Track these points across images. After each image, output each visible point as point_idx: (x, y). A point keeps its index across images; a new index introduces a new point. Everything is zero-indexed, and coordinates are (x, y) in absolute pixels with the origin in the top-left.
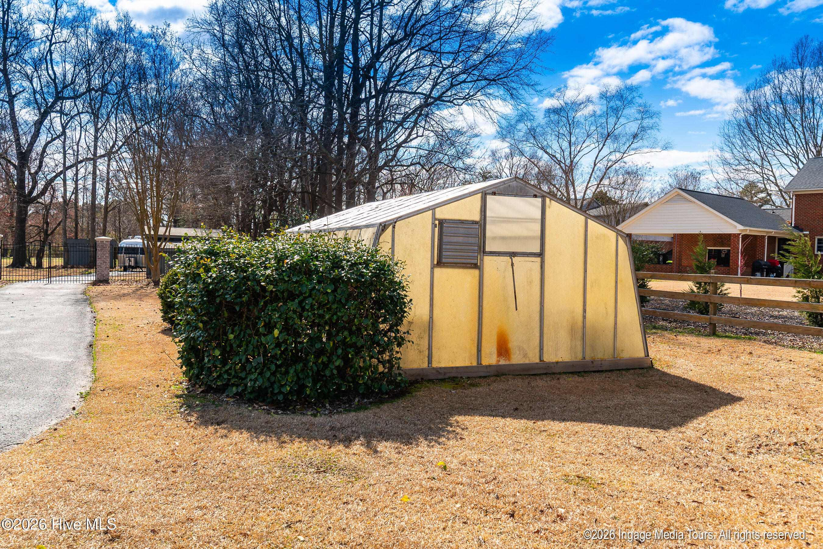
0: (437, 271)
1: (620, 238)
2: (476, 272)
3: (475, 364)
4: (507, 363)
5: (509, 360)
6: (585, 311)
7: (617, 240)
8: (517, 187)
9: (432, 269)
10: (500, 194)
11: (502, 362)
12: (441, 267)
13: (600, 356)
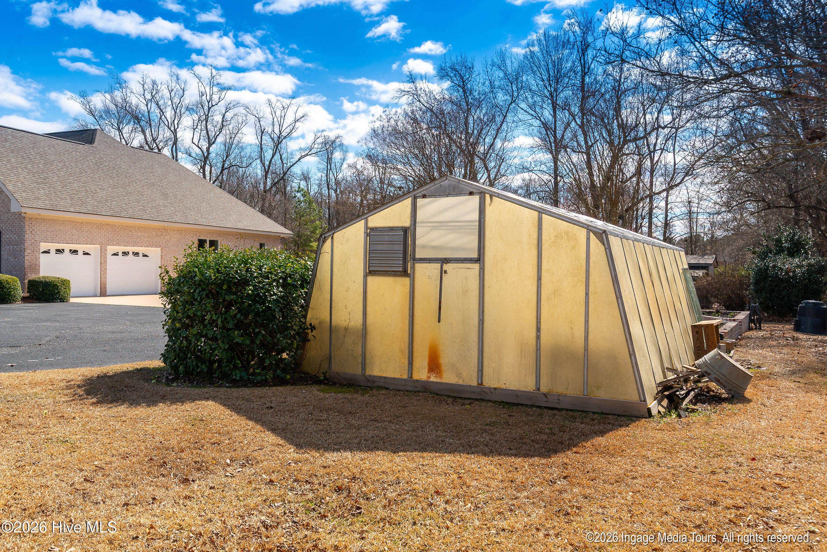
0: (370, 279)
1: (591, 234)
2: (407, 281)
3: (405, 377)
4: (438, 380)
5: (440, 378)
6: (538, 330)
7: (588, 239)
8: (449, 186)
9: (365, 276)
10: (430, 196)
11: (433, 379)
12: (373, 275)
13: (560, 389)
